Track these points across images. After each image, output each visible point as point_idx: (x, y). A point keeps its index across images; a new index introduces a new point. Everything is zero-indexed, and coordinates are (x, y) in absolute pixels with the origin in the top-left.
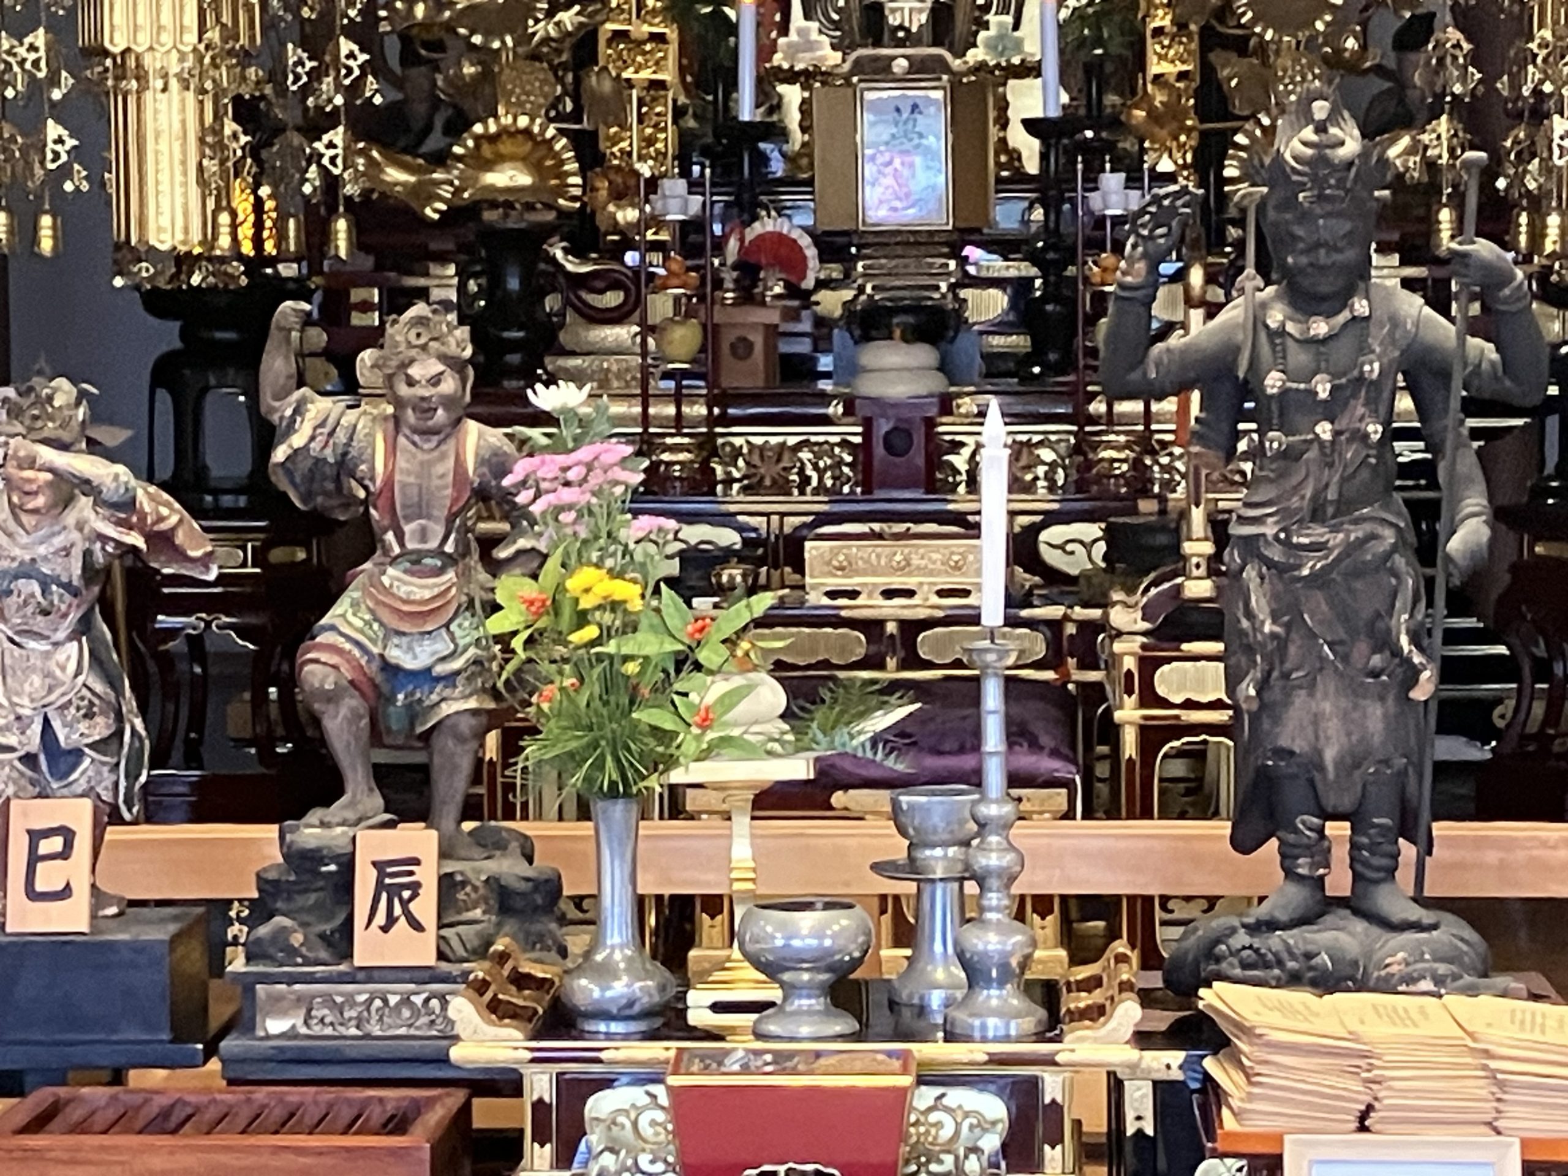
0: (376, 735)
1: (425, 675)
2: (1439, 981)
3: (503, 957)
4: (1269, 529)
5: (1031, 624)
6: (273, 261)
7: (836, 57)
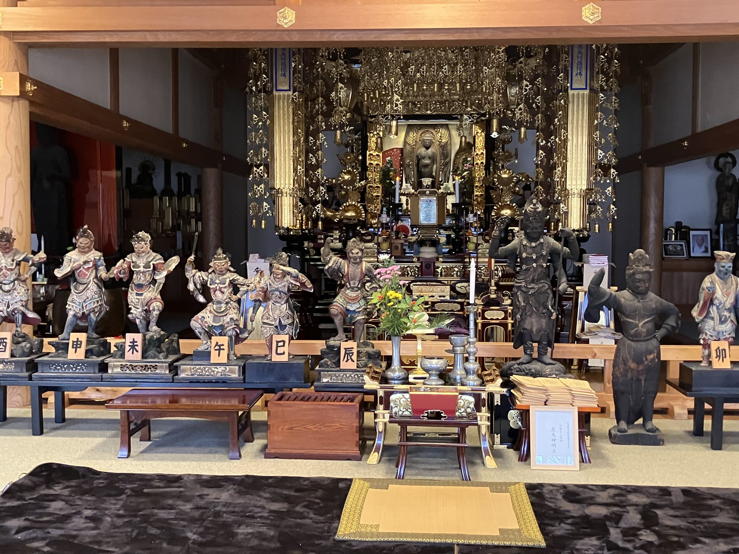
0: (344, 322)
1: (354, 311)
2: (557, 375)
3: (371, 367)
4: (523, 284)
5: (458, 303)
6: (304, 230)
7: (413, 191)
